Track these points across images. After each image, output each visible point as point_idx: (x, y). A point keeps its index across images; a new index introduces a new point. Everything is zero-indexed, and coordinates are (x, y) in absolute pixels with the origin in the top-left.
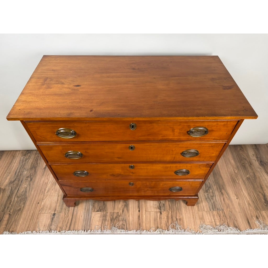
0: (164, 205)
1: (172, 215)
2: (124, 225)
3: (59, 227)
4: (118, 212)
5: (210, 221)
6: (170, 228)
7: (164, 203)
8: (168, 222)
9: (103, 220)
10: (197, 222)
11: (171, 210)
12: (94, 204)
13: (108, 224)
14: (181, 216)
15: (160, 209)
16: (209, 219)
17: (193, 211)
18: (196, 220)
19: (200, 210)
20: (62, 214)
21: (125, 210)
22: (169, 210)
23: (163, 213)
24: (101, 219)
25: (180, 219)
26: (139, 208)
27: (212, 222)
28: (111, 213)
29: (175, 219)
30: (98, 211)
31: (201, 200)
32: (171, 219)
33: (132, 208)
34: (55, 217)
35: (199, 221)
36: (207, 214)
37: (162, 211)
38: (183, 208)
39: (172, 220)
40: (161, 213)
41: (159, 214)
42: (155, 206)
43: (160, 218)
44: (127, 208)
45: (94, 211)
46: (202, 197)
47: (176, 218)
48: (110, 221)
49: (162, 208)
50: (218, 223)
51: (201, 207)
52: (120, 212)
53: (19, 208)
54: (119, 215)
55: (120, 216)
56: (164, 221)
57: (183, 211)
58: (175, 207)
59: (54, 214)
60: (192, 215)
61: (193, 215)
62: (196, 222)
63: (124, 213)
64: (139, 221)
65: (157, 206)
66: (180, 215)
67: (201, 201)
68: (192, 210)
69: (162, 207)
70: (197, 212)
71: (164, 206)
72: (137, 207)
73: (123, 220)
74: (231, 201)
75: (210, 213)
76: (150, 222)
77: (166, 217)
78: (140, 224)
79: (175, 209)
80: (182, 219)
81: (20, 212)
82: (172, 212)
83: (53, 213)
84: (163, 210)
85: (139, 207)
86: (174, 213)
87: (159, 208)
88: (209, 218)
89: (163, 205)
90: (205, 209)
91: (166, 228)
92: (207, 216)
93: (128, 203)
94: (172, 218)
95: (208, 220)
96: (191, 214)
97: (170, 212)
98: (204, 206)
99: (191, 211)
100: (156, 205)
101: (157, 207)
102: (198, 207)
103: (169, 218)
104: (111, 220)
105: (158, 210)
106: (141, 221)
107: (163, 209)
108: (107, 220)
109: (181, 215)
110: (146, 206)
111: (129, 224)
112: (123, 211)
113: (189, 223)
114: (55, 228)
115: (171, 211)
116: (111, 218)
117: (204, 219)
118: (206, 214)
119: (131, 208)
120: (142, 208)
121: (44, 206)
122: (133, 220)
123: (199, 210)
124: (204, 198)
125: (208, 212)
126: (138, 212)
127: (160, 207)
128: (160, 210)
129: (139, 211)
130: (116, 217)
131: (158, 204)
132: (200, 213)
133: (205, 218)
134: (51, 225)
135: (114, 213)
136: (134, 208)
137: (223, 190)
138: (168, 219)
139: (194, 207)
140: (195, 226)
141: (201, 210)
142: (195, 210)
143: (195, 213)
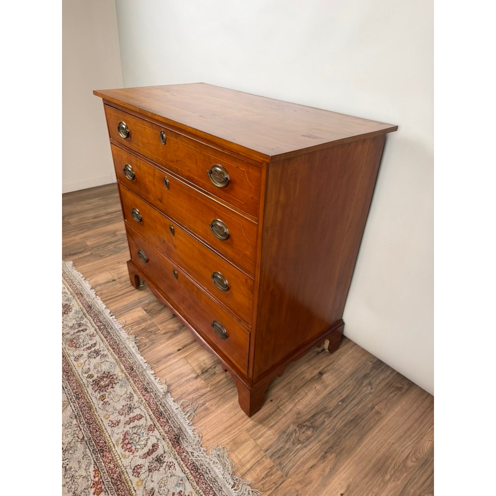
0: (215, 374)
1: (206, 394)
2: (146, 346)
4: (159, 330)
5: (242, 460)
6: (181, 402)
7: (217, 372)
8: (190, 394)
9: (137, 321)
10: (222, 439)
11: (214, 389)
12: (153, 302)
13: (136, 329)
14: (214, 408)
15: (203, 373)
16: (245, 456)
17: (239, 422)
18: (226, 436)
19: (250, 433)
20: (119, 286)
21: (169, 335)
22: (212, 385)
23: (199, 379)
24: (138, 319)
25: (207, 408)
26: (183, 348)
27: (243, 465)
28: (153, 323)
29: (201, 402)
30: (145, 310)
31: (273, 424)
32: (196, 396)
33: (178, 341)
34: (112, 283)
35: (228, 441)
36: (252, 449)
37: (202, 377)
38: (231, 404)
39: (197, 399)
40: (197, 377)
41: (194, 375)
42: (203, 364)
43: (188, 381)
44: (173, 334)
45: (143, 308)
46: (279, 424)
47: (204, 402)
48: (140, 328)
49: (206, 374)
50: (249, 479)
51: (259, 432)
52: (160, 332)
53: (103, 255)
54: (157, 333)
55: (155, 334)
56: (186, 389)
57: (227, 406)
58: (223, 390)
59: (115, 280)
60: (229, 424)
61: (230, 426)
62: (221, 437)
63: (164, 335)
64: (163, 358)
65: (205, 366)
66: (215, 405)
67: (271, 425)
68: (239, 420)
69: (208, 373)
70: (241, 429)
71: (212, 375)
72: (184, 344)
73: (151, 341)
74: (324, 485)
75: (259, 452)
76: (171, 372)
77: (194, 387)
78: (158, 362)
79: (220, 393)
80: (210, 411)
81: (99, 258)
82: (210, 391)
83: (116, 278)
84: (205, 377)
85: (185, 346)
86: (211, 394)
87: (204, 371)
88: (248, 457)
89: (212, 373)
90: (260, 440)
91: (177, 397)
92: (248, 450)
93: (181, 332)
94: (200, 398)
95: (242, 456)
96: (231, 421)
97: (208, 389)
98: (265, 436)
99: (236, 419)
100: (205, 365)
101: (202, 368)
102: (255, 426)
103: (197, 392)
104: (143, 329)
105: (199, 371)
106: (164, 359)
107: (206, 376)
108: (141, 325)
110: (193, 354)
111: (150, 350)
112: (165, 333)
113: (211, 426)
115: (212, 389)
116: (146, 327)
117: (237, 448)
118: (252, 447)
119: (176, 340)
120: (186, 351)
121: (119, 268)
122: (160, 351)
123: (248, 430)
124: (282, 428)
125: (258, 449)
126: (177, 349)
127: (207, 371)
128: (200, 373)
129: (179, 350)
130: (151, 332)
131: (208, 367)
132: (245, 436)
133: (241, 448)
134: (100, 285)
135: (155, 326)
136: (179, 341)
137: (333, 455)
138: (195, 392)
139: (249, 419)
140: (213, 438)
141: (252, 434)
142: (244, 424)
143: (237, 427)
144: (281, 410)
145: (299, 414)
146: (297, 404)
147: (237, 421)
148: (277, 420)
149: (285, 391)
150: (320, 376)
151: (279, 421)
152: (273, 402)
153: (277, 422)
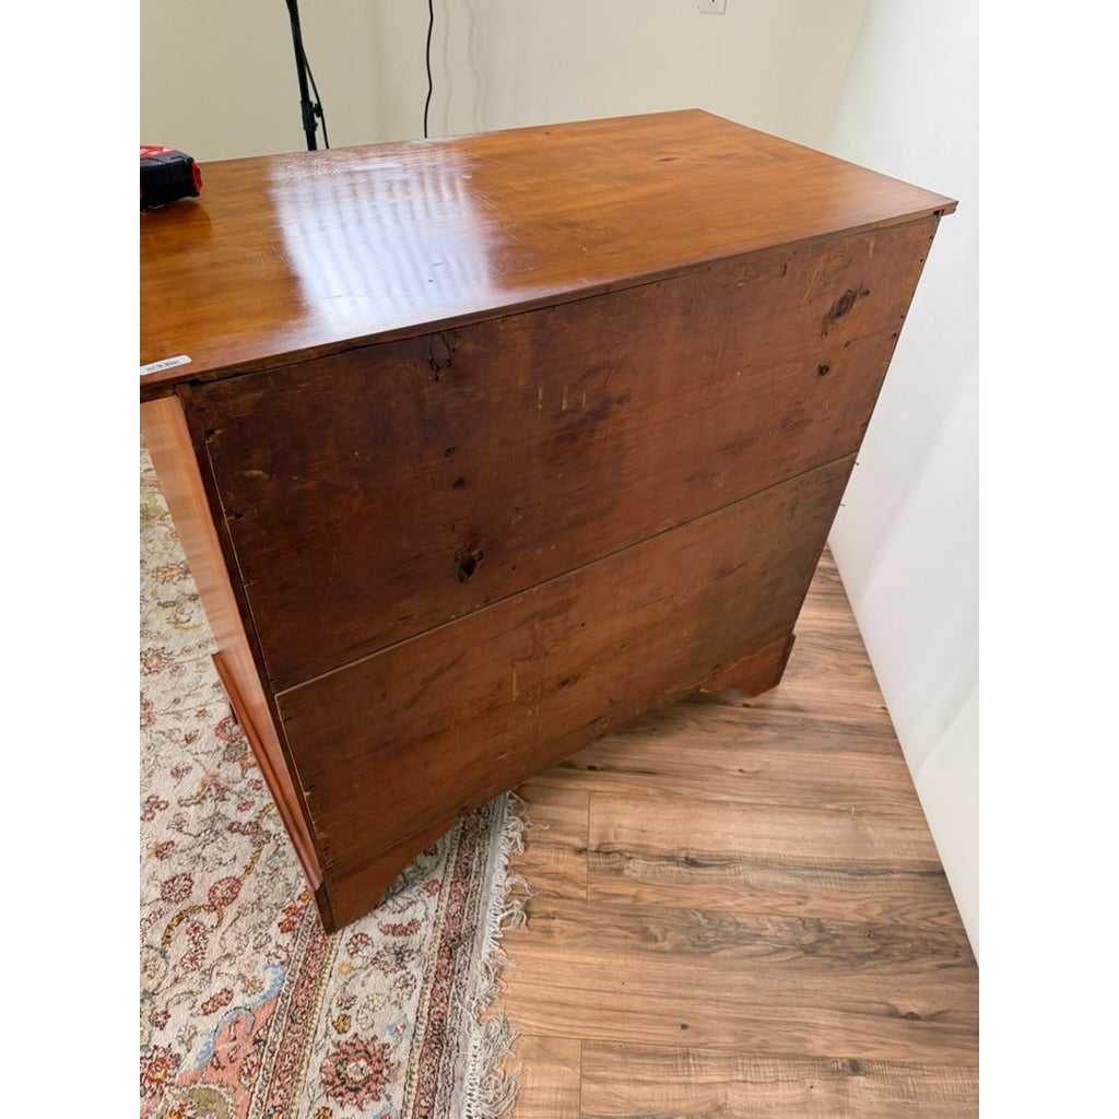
0: (618, 871)
1: (569, 898)
5: (528, 1092)
6: (517, 879)
7: (626, 871)
8: (542, 875)
10: (527, 1015)
11: (592, 901)
14: (563, 941)
15: (598, 852)
16: (538, 1089)
17: (586, 1013)
18: (538, 1016)
19: (586, 1053)
22: (595, 892)
23: (581, 859)
25: (551, 932)
26: (603, 770)
29: (551, 909)
31: (645, 1078)
32: (551, 888)
33: (605, 746)
35: (534, 1031)
36: (564, 1089)
37: (591, 859)
38: (599, 960)
39: (548, 896)
40: (580, 851)
41: (577, 842)
42: (612, 833)
43: (560, 846)
46: (659, 1091)
47: (554, 913)
49: (602, 860)
51: (605, 1068)
56: (544, 860)
57: (588, 959)
58: (607, 919)
60: (563, 999)
61: (563, 1004)
62: (528, 1010)
65: (612, 840)
66: (568, 937)
67: (640, 1077)
68: (587, 1007)
69: (608, 860)
70: (576, 1030)
71: (612, 870)
72: (610, 763)
75: (569, 1107)
77: (561, 868)
79: (597, 919)
80: (550, 941)
82: (582, 899)
84: (595, 863)
85: (609, 769)
86: (580, 909)
87: (604, 849)
88: (544, 1097)
89: (616, 866)
90: (594, 1087)
91: (517, 863)
92: (555, 1084)
94: (554, 897)
95: (536, 1084)
96: (570, 997)
97: (583, 894)
98: (611, 1088)
99: (583, 1001)
100: (616, 837)
101: (606, 841)
103: (558, 883)
105: (593, 842)
107: (600, 863)
109: (569, 941)
110: (611, 796)
113: (529, 972)
115: (589, 898)
117: (539, 1060)
118: (566, 1086)
120: (604, 781)
123: (586, 1044)
124: (657, 1104)
125: (575, 1099)
126: (589, 764)
127: (608, 853)
128: (594, 848)
129: (592, 769)
131: (619, 847)
132: (571, 1049)
133: (546, 1067)
136: (607, 751)
138: (554, 879)
140: (513, 999)
141: (589, 1059)
142: (591, 1024)
143: (573, 1019)
144: (688, 1065)
145: (719, 1109)
146: (734, 1084)
147: (581, 1006)
148: (660, 1080)
149: (734, 1033)
150: (849, 1070)
151: (662, 1083)
152: (685, 1032)
153: (657, 1083)
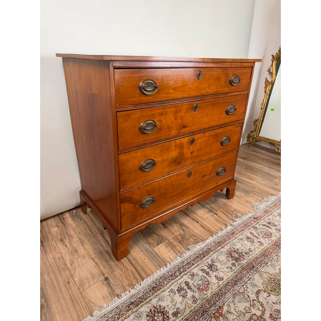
0: (212, 208)
1: (226, 211)
2: (197, 239)
3: (127, 286)
4: (180, 234)
5: (254, 200)
6: (235, 219)
7: (210, 207)
8: (228, 216)
9: (172, 248)
11: (221, 208)
12: (147, 241)
13: (180, 248)
14: (233, 208)
15: (212, 212)
20: (118, 272)
21: (184, 228)
22: (219, 208)
24: (169, 248)
26: (195, 221)
27: (256, 200)
28: (173, 238)
30: (158, 244)
32: (228, 214)
33: (189, 223)
34: (111, 280)
35: (248, 204)
36: (248, 198)
38: (228, 203)
39: (230, 213)
40: (216, 214)
41: (215, 216)
42: (206, 212)
43: (220, 217)
44: (184, 226)
45: (154, 247)
47: (231, 211)
48: (179, 245)
50: (260, 199)
51: (239, 196)
52: (182, 233)
55: (184, 235)
56: (225, 218)
57: (230, 204)
58: (221, 205)
59: (106, 279)
60: (239, 203)
62: (247, 206)
63: (185, 230)
64: (205, 229)
66: (231, 208)
68: (235, 200)
69: (212, 210)
70: (240, 200)
72: (192, 220)
73: (191, 237)
75: (248, 196)
76: (215, 224)
77: (223, 215)
78: (209, 231)
79: (223, 206)
84: (215, 211)
85: (194, 220)
86: (225, 209)
88: (251, 199)
90: (242, 195)
93: (181, 222)
97: (222, 210)
98: (240, 194)
101: (209, 212)
102: (236, 197)
103: (226, 214)
104: (180, 243)
105: (212, 214)
106: (207, 228)
108: (176, 245)
110: (199, 216)
111: (201, 236)
112: (183, 230)
113: (243, 209)
114: (122, 290)
116: (177, 242)
119: (188, 224)
120: (197, 219)
121: (81, 280)
122: (201, 231)
123: (239, 198)
125: (246, 196)
126: (197, 223)
129: (197, 222)
130: (182, 238)
131: (207, 210)
132: (243, 199)
133: (249, 200)
134: (112, 291)
135: (176, 237)
136: (190, 222)
139: (234, 198)
141: (241, 197)
